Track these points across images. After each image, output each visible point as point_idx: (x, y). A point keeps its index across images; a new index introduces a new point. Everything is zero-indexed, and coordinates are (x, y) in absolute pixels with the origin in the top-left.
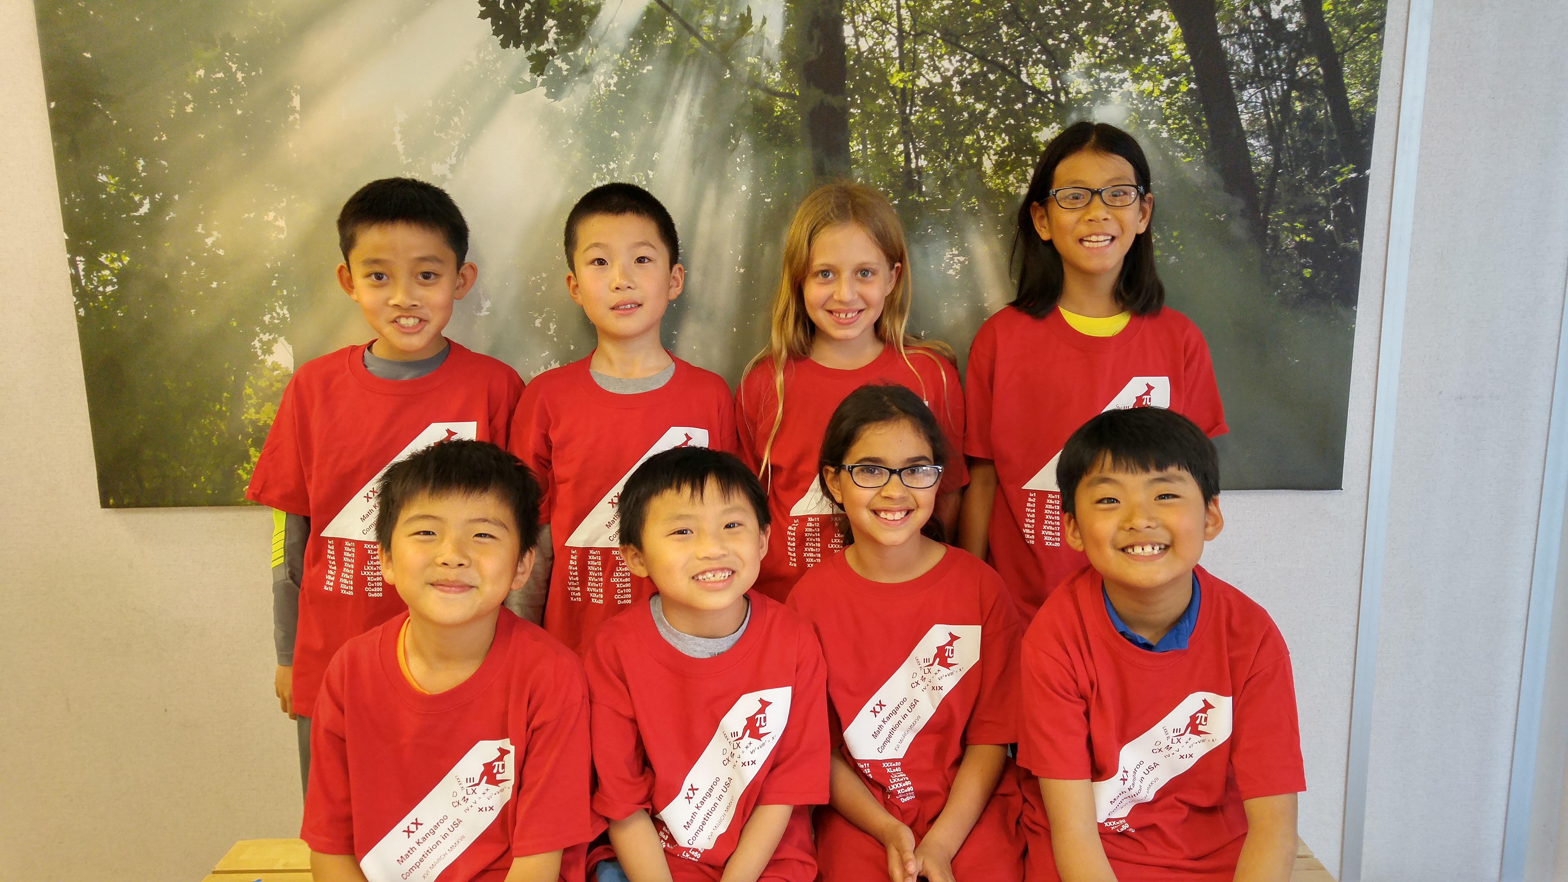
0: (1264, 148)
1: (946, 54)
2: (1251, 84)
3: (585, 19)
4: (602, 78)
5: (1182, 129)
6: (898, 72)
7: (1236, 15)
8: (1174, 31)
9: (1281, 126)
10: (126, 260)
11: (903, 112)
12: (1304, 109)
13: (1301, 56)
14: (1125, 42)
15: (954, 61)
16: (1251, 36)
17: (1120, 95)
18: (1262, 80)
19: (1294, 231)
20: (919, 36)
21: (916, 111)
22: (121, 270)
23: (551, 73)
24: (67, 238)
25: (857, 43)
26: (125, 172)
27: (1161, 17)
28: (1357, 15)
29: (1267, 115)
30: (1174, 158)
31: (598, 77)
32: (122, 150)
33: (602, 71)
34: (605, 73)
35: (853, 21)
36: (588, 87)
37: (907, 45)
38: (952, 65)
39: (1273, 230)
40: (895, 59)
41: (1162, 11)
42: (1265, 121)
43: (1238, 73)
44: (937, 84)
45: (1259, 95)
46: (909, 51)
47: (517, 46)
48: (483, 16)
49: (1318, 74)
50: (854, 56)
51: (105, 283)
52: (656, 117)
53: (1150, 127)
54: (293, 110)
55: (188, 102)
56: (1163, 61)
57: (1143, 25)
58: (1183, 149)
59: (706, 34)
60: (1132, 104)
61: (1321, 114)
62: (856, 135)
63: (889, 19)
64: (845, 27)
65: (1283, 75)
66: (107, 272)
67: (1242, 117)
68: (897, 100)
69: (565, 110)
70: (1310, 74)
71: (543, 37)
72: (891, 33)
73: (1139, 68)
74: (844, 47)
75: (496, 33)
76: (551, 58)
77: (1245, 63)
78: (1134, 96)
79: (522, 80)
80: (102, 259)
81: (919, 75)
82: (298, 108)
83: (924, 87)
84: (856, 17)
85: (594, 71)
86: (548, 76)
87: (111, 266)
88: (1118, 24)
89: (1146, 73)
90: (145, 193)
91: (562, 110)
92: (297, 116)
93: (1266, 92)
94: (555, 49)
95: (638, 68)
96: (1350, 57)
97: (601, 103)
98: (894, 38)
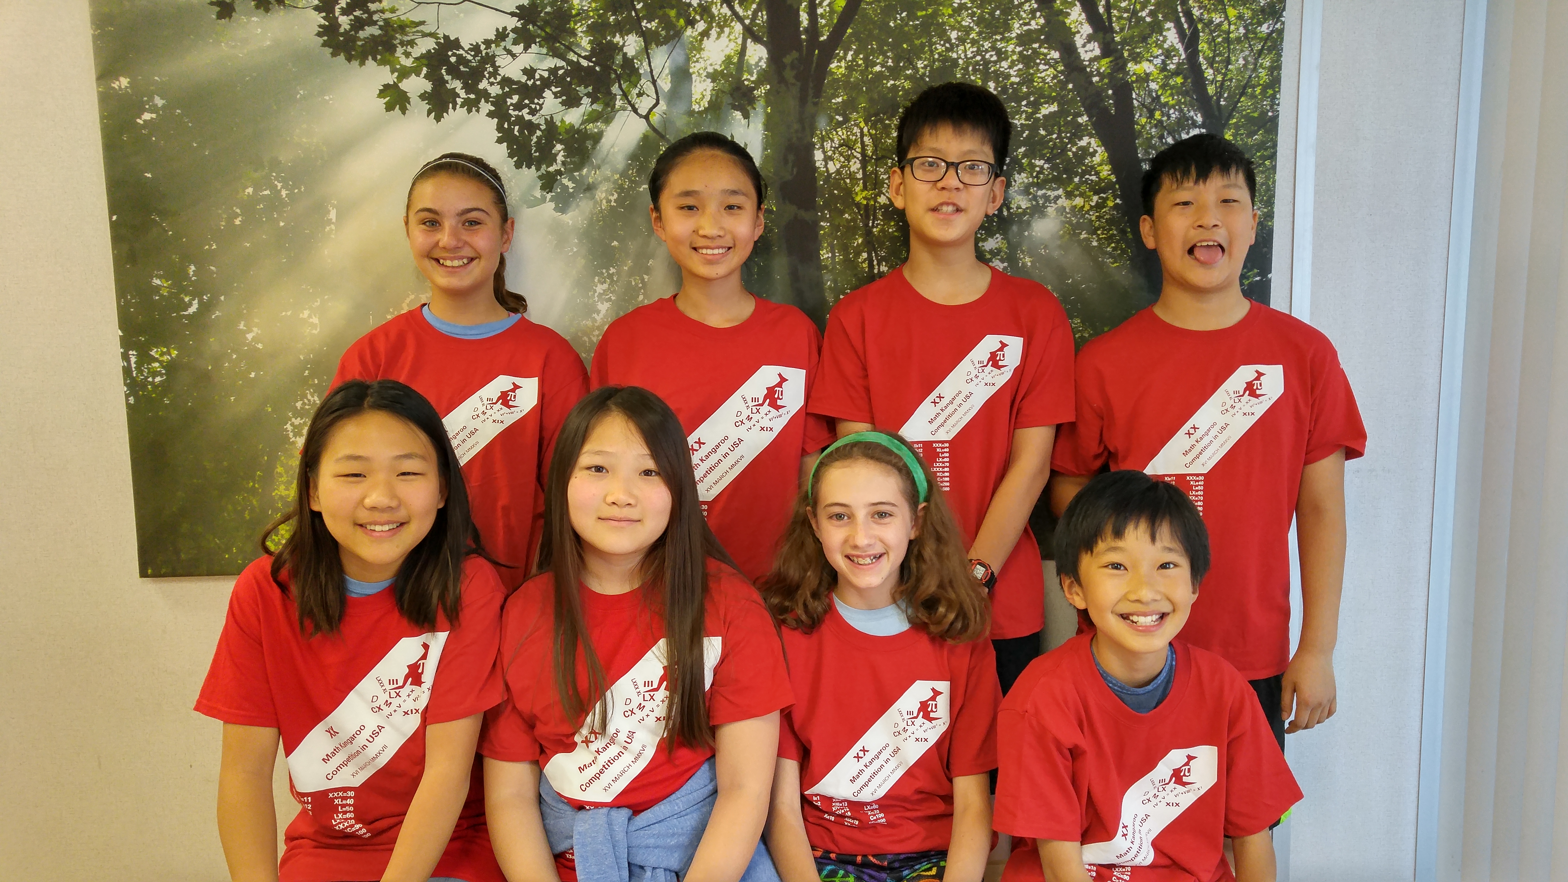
3: (589, 144)
4: (604, 195)
5: (1110, 239)
6: (862, 191)
7: (1153, 142)
8: (1100, 155)
10: (174, 353)
11: (867, 225)
14: (1059, 164)
17: (1056, 209)
20: (880, 160)
21: (878, 224)
22: (168, 362)
23: (559, 190)
24: (121, 334)
25: (826, 166)
26: (177, 276)
27: (1089, 143)
28: (1254, 145)
30: (1103, 263)
31: (600, 194)
32: (176, 258)
33: (604, 189)
34: (606, 191)
35: (822, 147)
36: (591, 203)
37: (869, 167)
40: (860, 179)
41: (1090, 138)
46: (872, 173)
47: (529, 167)
48: (499, 141)
50: (824, 177)
51: (155, 374)
53: (1082, 237)
54: (330, 222)
55: (236, 216)
56: (1092, 180)
57: (1074, 149)
58: (1111, 255)
60: (1066, 217)
62: (826, 245)
63: (854, 145)
64: (815, 152)
66: (157, 365)
68: (861, 215)
69: (571, 222)
71: (553, 159)
72: (855, 157)
73: (1071, 186)
74: (815, 169)
75: (511, 156)
76: (559, 177)
78: (1067, 210)
79: (533, 196)
80: (153, 353)
81: (880, 193)
82: (334, 220)
83: (884, 204)
84: (825, 144)
85: (597, 189)
86: (557, 193)
87: (161, 359)
88: (1052, 149)
89: (1078, 190)
90: (194, 296)
91: (568, 223)
92: (333, 227)
94: (562, 169)
95: (635, 188)
97: (602, 217)
98: (858, 162)
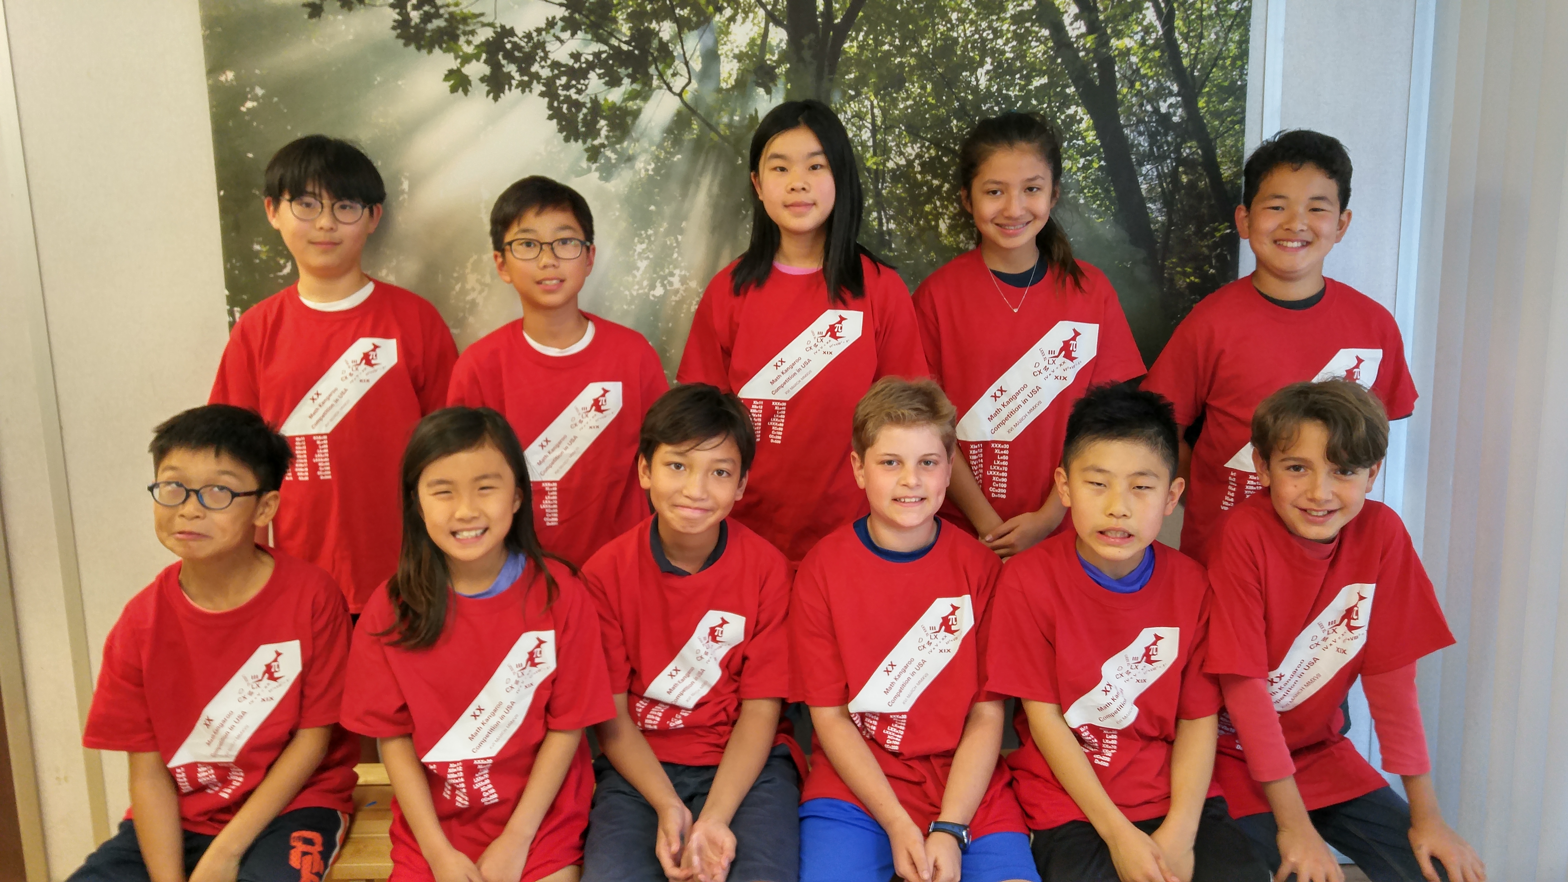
0: (1160, 210)
1: (909, 142)
2: (1149, 161)
3: (629, 120)
4: (642, 165)
5: (1095, 197)
6: (872, 157)
7: (1134, 110)
8: (1086, 121)
9: (1172, 193)
11: (876, 187)
12: (1189, 181)
13: (1184, 141)
15: (915, 148)
16: (1145, 125)
18: (1158, 159)
19: (1185, 275)
20: (888, 129)
21: (886, 187)
23: (603, 161)
24: (227, 293)
26: (273, 242)
27: (1076, 112)
28: (1225, 111)
29: (1161, 186)
30: (1089, 218)
31: (639, 164)
33: (642, 160)
34: (645, 161)
36: (631, 172)
37: (879, 136)
38: (914, 150)
39: (1169, 274)
40: (870, 147)
41: (1077, 107)
42: (1160, 189)
43: (1138, 153)
44: (903, 165)
45: (1154, 170)
46: (881, 140)
47: (576, 141)
48: (550, 118)
49: (1198, 154)
52: (684, 195)
53: (1071, 195)
54: (404, 192)
56: (1079, 145)
57: (1063, 117)
58: (1096, 212)
59: (722, 129)
61: (1202, 184)
63: (865, 116)
65: (1172, 155)
67: (1142, 187)
68: (871, 178)
69: (616, 190)
70: (1193, 153)
71: (596, 134)
72: (866, 127)
75: (560, 131)
76: (602, 150)
77: (1143, 146)
79: (580, 166)
81: (889, 159)
82: (407, 190)
83: (892, 168)
85: (636, 160)
86: (601, 164)
91: (611, 190)
92: (406, 196)
93: (1160, 167)
94: (606, 142)
95: (670, 157)
96: (1221, 142)
97: (641, 183)
98: (869, 131)
